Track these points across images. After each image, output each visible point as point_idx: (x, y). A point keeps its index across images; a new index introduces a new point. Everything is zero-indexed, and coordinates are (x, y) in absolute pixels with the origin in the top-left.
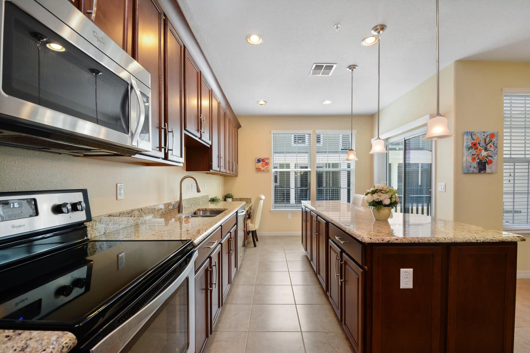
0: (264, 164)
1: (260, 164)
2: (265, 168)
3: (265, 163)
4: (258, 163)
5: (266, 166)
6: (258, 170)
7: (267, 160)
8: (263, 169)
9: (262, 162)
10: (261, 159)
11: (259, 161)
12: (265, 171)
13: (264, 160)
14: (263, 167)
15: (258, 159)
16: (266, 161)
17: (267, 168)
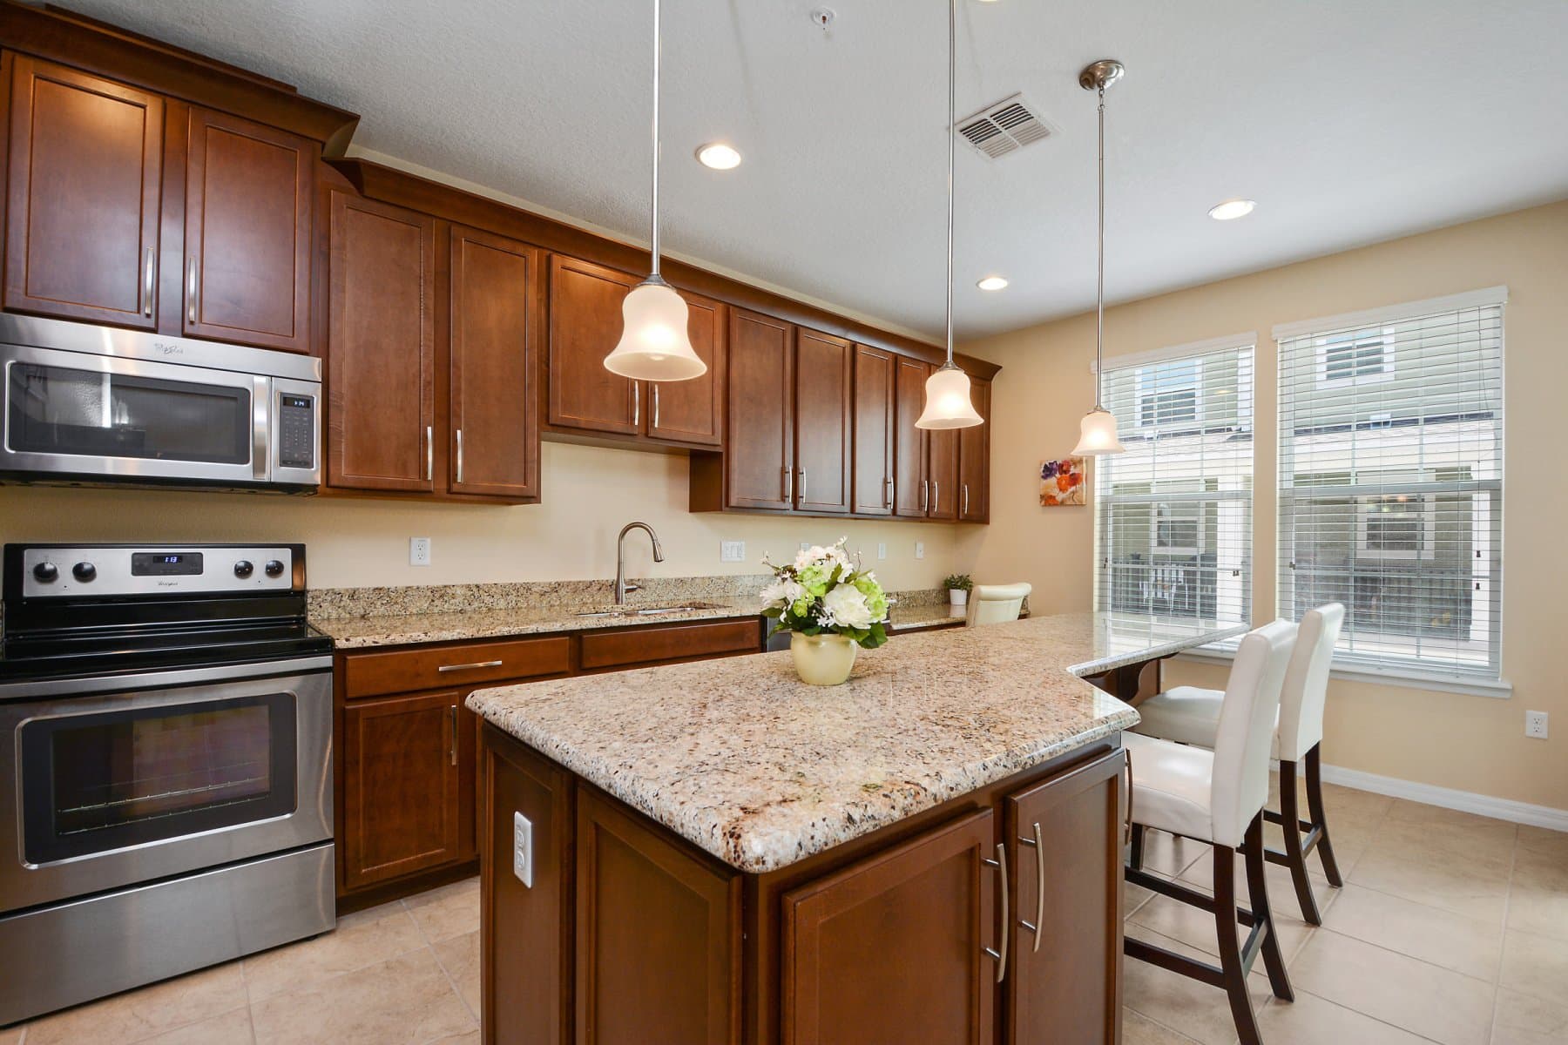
0: (1064, 482)
1: (1053, 481)
2: (1068, 493)
3: (1068, 475)
4: (1045, 477)
5: (1073, 488)
6: (1048, 500)
7: (1075, 467)
8: (1060, 496)
9: (1058, 475)
10: (1055, 466)
11: (1048, 471)
12: (1068, 503)
13: (1064, 468)
14: (1061, 490)
15: (1046, 466)
16: (1073, 470)
17: (1073, 492)
